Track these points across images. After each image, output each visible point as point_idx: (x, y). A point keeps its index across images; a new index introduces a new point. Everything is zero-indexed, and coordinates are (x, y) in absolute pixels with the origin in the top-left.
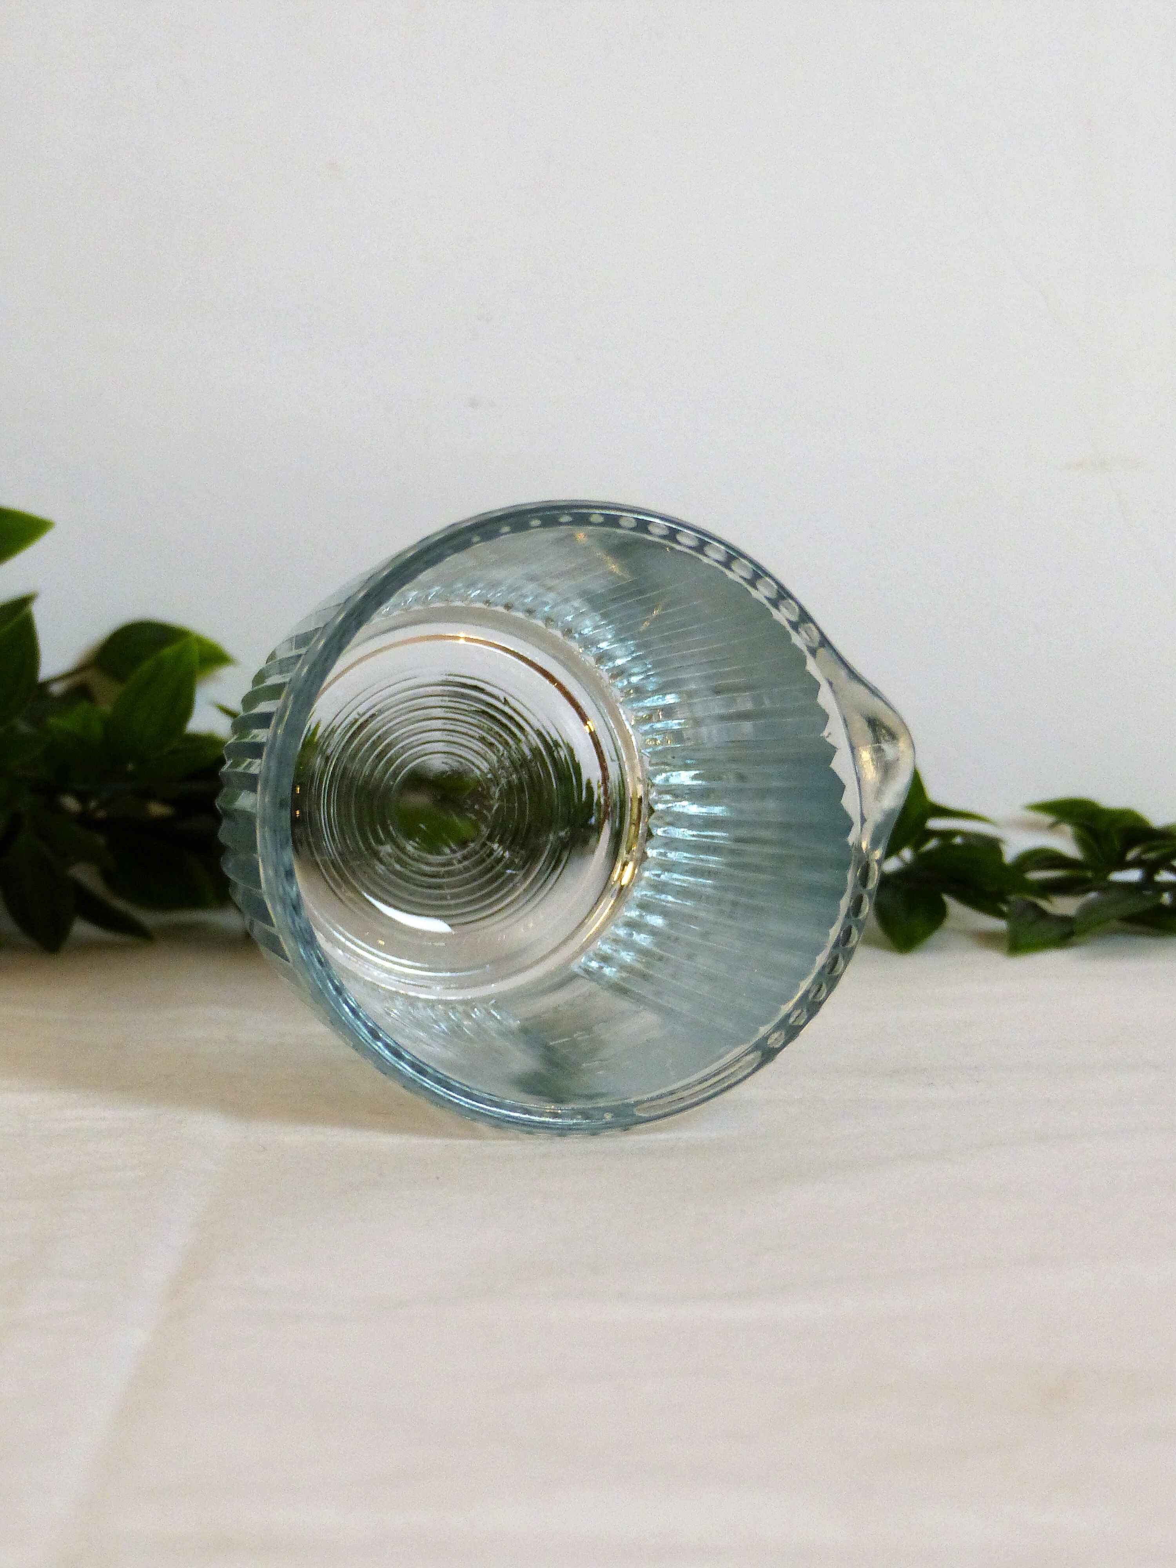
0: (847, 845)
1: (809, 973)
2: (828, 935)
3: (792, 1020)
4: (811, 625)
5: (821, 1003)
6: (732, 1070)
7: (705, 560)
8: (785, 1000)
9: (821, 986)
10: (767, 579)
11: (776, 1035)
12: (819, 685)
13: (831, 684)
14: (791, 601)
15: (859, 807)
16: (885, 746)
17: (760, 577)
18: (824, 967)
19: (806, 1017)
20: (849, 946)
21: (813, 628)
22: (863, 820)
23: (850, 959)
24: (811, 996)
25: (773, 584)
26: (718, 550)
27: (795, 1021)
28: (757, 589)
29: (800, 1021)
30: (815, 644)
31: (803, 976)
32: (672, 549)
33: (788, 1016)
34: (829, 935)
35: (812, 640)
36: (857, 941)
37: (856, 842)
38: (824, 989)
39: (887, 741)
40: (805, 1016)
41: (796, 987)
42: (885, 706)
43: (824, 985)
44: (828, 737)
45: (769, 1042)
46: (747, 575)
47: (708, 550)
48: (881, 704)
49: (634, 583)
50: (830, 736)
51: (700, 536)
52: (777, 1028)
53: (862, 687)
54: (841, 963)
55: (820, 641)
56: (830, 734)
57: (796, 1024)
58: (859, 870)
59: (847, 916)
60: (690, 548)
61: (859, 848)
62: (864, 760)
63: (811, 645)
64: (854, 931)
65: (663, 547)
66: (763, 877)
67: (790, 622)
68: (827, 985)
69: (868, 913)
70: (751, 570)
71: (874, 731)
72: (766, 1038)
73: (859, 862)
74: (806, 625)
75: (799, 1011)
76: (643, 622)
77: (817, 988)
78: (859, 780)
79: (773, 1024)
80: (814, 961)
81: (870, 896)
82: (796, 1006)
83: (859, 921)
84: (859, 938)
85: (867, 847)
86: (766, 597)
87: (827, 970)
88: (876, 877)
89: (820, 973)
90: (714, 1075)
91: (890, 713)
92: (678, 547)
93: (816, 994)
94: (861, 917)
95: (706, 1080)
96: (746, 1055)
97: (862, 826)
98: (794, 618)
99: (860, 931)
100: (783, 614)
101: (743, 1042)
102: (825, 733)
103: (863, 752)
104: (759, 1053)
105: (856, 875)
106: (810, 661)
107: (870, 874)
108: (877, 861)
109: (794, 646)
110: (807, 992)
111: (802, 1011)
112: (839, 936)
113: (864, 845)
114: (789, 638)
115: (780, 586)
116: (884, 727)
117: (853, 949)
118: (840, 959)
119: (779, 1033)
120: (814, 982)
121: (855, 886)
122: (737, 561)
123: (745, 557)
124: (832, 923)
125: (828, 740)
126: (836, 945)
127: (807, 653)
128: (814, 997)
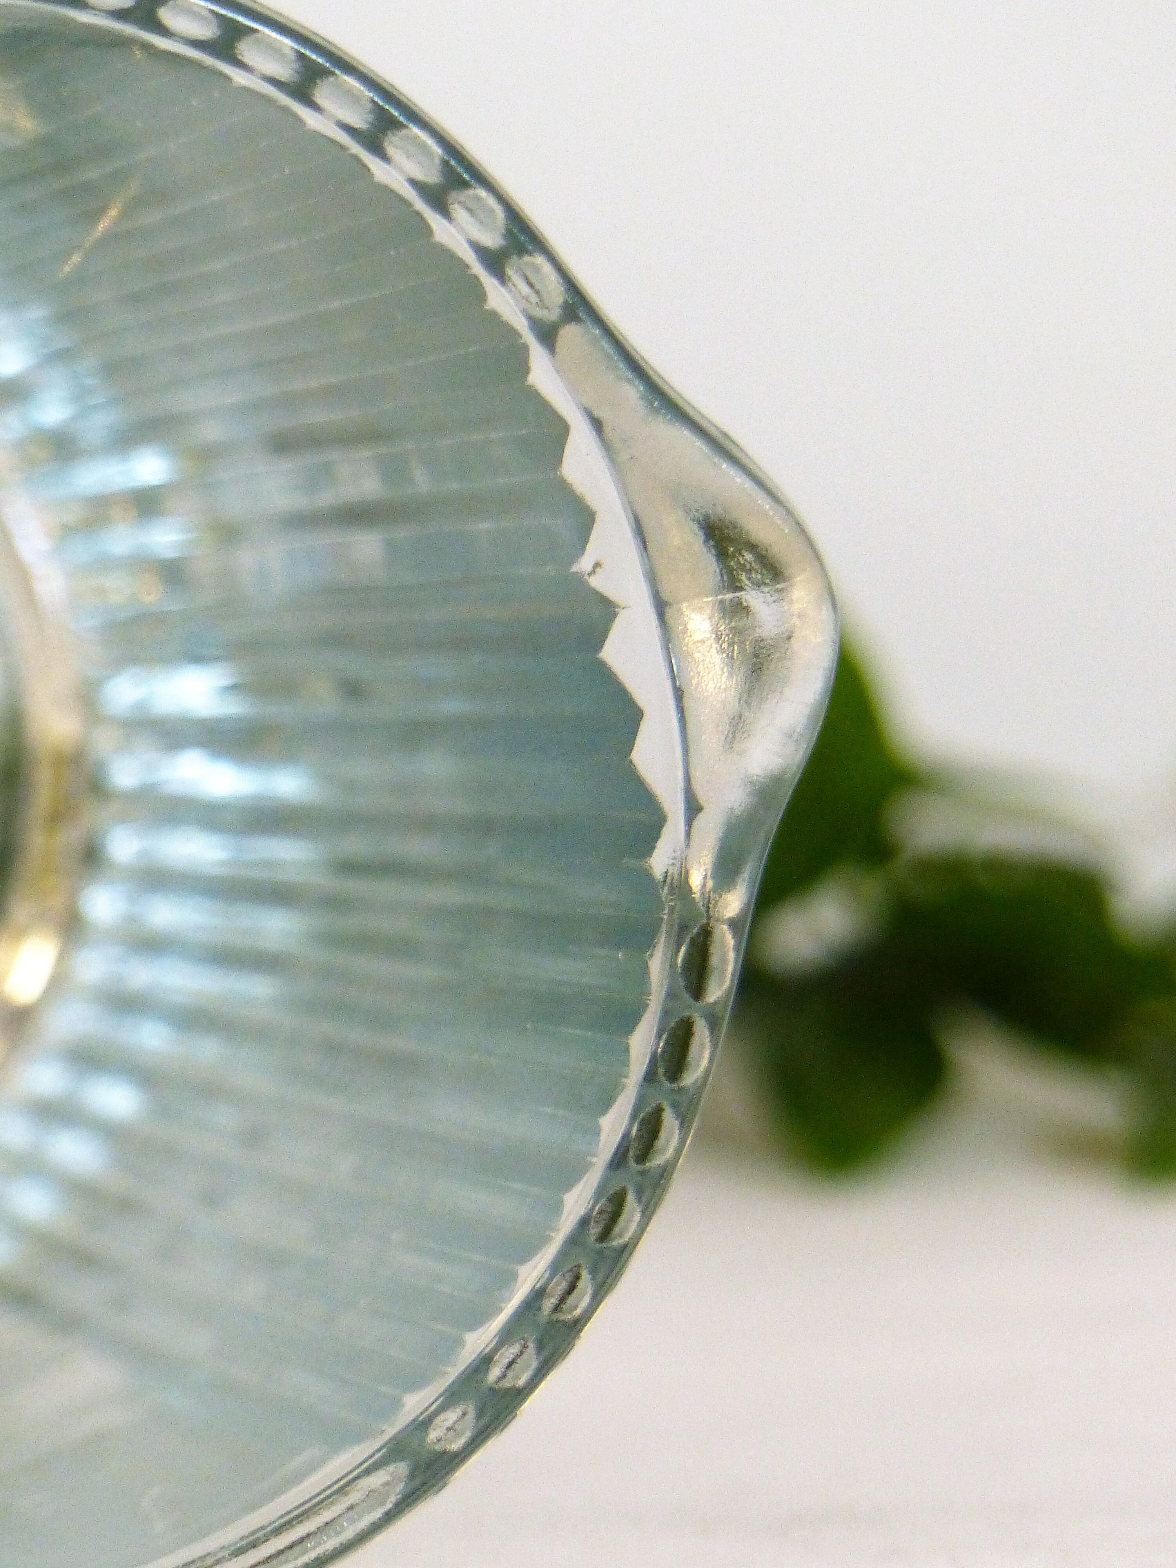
0: (647, 875)
1: (546, 1240)
2: (596, 1131)
3: (495, 1372)
4: (539, 260)
5: (576, 1326)
6: (326, 1516)
7: (239, 77)
8: (476, 1321)
9: (577, 1277)
10: (416, 130)
11: (451, 1416)
12: (562, 430)
13: (597, 425)
14: (482, 193)
15: (680, 773)
16: (752, 598)
17: (395, 125)
18: (584, 1222)
19: (535, 1364)
20: (657, 1161)
21: (547, 268)
22: (693, 808)
23: (657, 1205)
24: (548, 1304)
25: (430, 141)
26: (275, 51)
27: (504, 1376)
28: (384, 157)
29: (518, 1378)
30: (552, 314)
31: (526, 1254)
32: (147, 47)
33: (486, 1361)
34: (598, 1134)
35: (542, 304)
36: (678, 1151)
37: (674, 871)
38: (586, 1284)
39: (758, 585)
40: (531, 1361)
41: (509, 1279)
42: (748, 484)
43: (585, 1275)
44: (592, 572)
45: (433, 1435)
46: (358, 121)
47: (246, 50)
48: (740, 479)
49: (44, 142)
50: (597, 570)
51: (223, 12)
52: (451, 1397)
53: (686, 435)
54: (632, 1207)
55: (566, 302)
56: (597, 565)
57: (507, 1384)
58: (683, 949)
59: (650, 1077)
60: (197, 44)
61: (681, 887)
62: (696, 637)
63: (539, 313)
64: (669, 1120)
65: (123, 43)
66: (410, 971)
67: (481, 251)
68: (593, 1272)
69: (707, 1072)
70: (369, 105)
71: (722, 555)
72: (424, 1424)
73: (683, 928)
74: (527, 258)
75: (514, 1350)
76: (66, 255)
77: (564, 1285)
78: (679, 694)
79: (441, 1385)
80: (557, 1207)
81: (713, 1025)
82: (506, 1336)
83: (681, 1090)
84: (683, 1142)
85: (704, 885)
86: (413, 182)
87: (595, 1230)
88: (730, 968)
89: (574, 1241)
90: (278, 1531)
91: (766, 504)
92: (162, 43)
93: (562, 1300)
94: (690, 1078)
95: (254, 1545)
96: (368, 1472)
97: (689, 823)
98: (492, 240)
99: (685, 1122)
100: (462, 230)
101: (359, 1437)
102: (584, 564)
103: (693, 616)
104: (401, 1468)
105: (673, 966)
106: (538, 355)
107: (714, 960)
108: (734, 924)
109: (494, 315)
110: (538, 1294)
111: (525, 1347)
112: (626, 1136)
113: (696, 880)
114: (480, 295)
115: (451, 149)
116: (753, 547)
117: (666, 1172)
118: (631, 1199)
119: (459, 1411)
120: (555, 1267)
121: (671, 995)
122: (331, 79)
123: (349, 68)
124: (606, 1103)
125: (595, 582)
126: (618, 1161)
127: (529, 338)
128: (557, 1309)
